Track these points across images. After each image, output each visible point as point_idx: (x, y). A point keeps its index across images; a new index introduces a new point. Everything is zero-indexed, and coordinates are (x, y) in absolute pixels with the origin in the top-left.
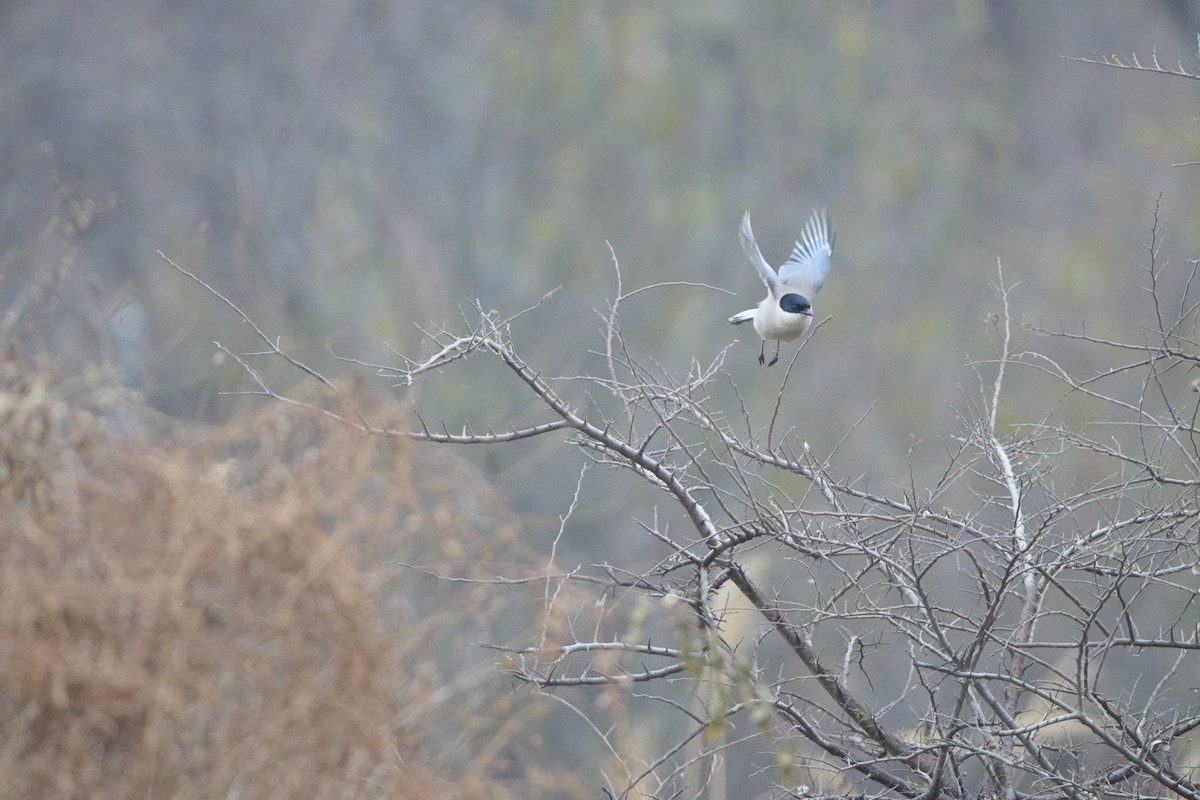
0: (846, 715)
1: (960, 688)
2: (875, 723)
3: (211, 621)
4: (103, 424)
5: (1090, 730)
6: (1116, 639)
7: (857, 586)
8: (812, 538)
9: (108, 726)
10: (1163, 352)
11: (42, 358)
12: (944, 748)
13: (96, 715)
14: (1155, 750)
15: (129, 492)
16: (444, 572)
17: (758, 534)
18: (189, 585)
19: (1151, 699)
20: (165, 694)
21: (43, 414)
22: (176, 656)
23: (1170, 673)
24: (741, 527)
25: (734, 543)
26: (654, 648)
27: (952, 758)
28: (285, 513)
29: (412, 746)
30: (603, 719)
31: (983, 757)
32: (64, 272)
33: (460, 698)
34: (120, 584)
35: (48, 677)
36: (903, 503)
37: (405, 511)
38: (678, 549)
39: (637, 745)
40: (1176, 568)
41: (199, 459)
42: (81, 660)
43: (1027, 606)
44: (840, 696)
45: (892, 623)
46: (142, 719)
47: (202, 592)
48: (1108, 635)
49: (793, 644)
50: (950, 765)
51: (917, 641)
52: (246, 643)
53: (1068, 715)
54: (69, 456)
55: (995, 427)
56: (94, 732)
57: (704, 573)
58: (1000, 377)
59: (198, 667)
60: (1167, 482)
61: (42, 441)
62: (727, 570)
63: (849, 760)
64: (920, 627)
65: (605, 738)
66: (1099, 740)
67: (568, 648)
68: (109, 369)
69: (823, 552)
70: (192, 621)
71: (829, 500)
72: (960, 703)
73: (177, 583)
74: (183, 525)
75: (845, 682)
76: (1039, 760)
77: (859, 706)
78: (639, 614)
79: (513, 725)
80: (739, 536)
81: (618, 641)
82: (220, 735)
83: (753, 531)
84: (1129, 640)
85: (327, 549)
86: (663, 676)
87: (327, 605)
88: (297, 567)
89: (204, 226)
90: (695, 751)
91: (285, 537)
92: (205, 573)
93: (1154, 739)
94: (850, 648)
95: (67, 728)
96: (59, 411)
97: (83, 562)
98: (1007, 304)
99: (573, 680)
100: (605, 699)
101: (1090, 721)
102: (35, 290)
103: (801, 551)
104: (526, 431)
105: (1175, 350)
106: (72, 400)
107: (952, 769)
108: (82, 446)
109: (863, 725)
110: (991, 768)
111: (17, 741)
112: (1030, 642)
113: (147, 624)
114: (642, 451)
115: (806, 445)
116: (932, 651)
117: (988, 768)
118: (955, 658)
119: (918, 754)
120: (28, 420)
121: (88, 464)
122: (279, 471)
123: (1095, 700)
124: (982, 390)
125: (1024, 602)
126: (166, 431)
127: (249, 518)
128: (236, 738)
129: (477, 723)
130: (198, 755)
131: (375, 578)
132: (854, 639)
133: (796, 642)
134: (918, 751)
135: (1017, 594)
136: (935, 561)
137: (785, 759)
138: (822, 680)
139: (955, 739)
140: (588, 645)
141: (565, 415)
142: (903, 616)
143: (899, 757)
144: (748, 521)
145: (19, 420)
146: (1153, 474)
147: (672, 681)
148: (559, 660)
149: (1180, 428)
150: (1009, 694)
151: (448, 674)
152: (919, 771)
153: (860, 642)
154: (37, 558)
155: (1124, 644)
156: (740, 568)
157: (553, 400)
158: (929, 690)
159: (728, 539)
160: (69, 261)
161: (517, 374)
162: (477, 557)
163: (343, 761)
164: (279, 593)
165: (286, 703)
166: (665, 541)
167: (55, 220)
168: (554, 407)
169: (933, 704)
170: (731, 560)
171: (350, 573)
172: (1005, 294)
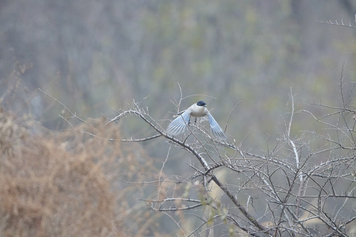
0: (248, 219)
1: (281, 210)
2: (256, 221)
3: (61, 190)
4: (29, 131)
5: (322, 221)
6: (329, 195)
7: (251, 180)
8: (238, 165)
9: (30, 221)
10: (344, 109)
11: (10, 112)
12: (277, 228)
13: (27, 218)
14: (341, 228)
15: (36, 151)
16: (130, 175)
17: (221, 165)
18: (54, 179)
19: (337, 215)
20: (47, 211)
21: (11, 128)
22: (50, 200)
23: (342, 207)
24: (216, 163)
25: (214, 168)
26: (190, 200)
27: (279, 231)
28: (83, 157)
29: (120, 226)
30: (177, 219)
31: (288, 231)
32: (17, 86)
33: (134, 212)
34: (34, 179)
35: (12, 206)
36: (263, 157)
37: (118, 157)
38: (197, 170)
39: (187, 226)
40: (345, 175)
41: (57, 141)
42: (22, 201)
43: (301, 187)
44: (246, 213)
45: (262, 191)
46: (40, 219)
47: (58, 181)
48: (327, 194)
49: (232, 199)
50: (279, 233)
51: (269, 196)
52: (71, 196)
53: (315, 217)
54: (19, 141)
55: (290, 135)
56: (26, 222)
57: (205, 177)
58: (291, 121)
59: (57, 203)
60: (345, 148)
61: (11, 136)
62: (211, 177)
63: (248, 232)
64: (270, 191)
65: (178, 224)
66: (324, 224)
67: (165, 200)
68: (30, 115)
69: (241, 171)
70: (55, 189)
71: (242, 155)
72: (281, 214)
73: (51, 178)
74: (52, 161)
75: (247, 209)
76: (306, 231)
77: (251, 216)
78: (188, 187)
79: (150, 220)
80: (215, 166)
81: (180, 198)
82: (63, 223)
83: (219, 164)
84: (333, 195)
85: (95, 168)
86: (193, 208)
87: (95, 185)
88: (86, 173)
89: (58, 73)
90: (204, 228)
91: (83, 165)
92: (59, 175)
93: (340, 225)
94: (249, 199)
95: (18, 221)
96: (15, 127)
97: (23, 172)
98: (293, 100)
99: (167, 209)
100: (178, 213)
101: (322, 218)
102: (8, 92)
103: (234, 170)
104: (149, 138)
105: (347, 109)
106: (19, 124)
107: (279, 235)
108: (22, 138)
109: (253, 222)
110: (291, 234)
111: (4, 225)
112: (304, 196)
113: (42, 191)
114: (184, 143)
115: (234, 140)
116: (274, 199)
117: (290, 234)
118: (281, 201)
119: (269, 230)
120: (6, 130)
121: (24, 143)
122: (81, 145)
123: (323, 213)
124: (285, 125)
125: (300, 185)
126: (47, 133)
127: (72, 159)
128: (68, 224)
129: (140, 219)
130: (57, 229)
131: (109, 177)
132: (250, 197)
133: (232, 198)
134: (269, 229)
135: (298, 183)
136: (275, 171)
137: (231, 230)
138: (240, 208)
139: (280, 225)
140: (171, 199)
141: (161, 133)
142: (265, 188)
143: (264, 231)
144: (218, 161)
145: (4, 130)
146: (341, 146)
147: (196, 211)
148: (162, 204)
149: (349, 130)
150: (296, 212)
151: (131, 205)
152: (269, 235)
153: (252, 198)
154: (9, 171)
155: (332, 196)
156: (215, 176)
157: (157, 128)
158: (272, 211)
159: (212, 167)
160: (18, 83)
161: (145, 121)
162: (140, 170)
163: (100, 231)
164: (81, 181)
165: (83, 214)
166: (193, 168)
167: (14, 71)
168: (157, 130)
169: (273, 215)
170: (213, 174)
171: (102, 175)
172: (293, 97)
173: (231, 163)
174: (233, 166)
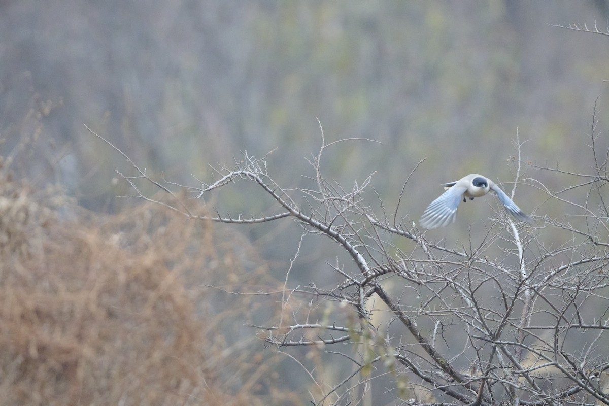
0: (434, 361)
1: (492, 348)
2: (448, 365)
3: (111, 314)
4: (56, 214)
5: (561, 371)
6: (572, 325)
7: (439, 297)
8: (418, 272)
9: (58, 367)
10: (597, 178)
11: (25, 181)
12: (484, 379)
13: (52, 362)
14: (592, 381)
15: (69, 249)
16: (229, 289)
17: (389, 271)
18: (99, 296)
19: (588, 352)
20: (87, 351)
21: (25, 209)
22: (93, 332)
23: (598, 337)
24: (381, 267)
25: (377, 275)
26: (336, 327)
27: (488, 384)
28: (149, 259)
29: (212, 378)
30: (310, 365)
31: (504, 383)
32: (36, 136)
33: (236, 354)
34: (65, 295)
35: (28, 343)
36: (463, 253)
37: (209, 259)
38: (348, 278)
39: (327, 378)
41: (105, 232)
42: (44, 334)
43: (526, 306)
44: (431, 352)
45: (458, 316)
46: (75, 365)
47: (106, 299)
48: (567, 322)
50: (487, 387)
51: (471, 325)
52: (128, 326)
53: (550, 363)
54: (38, 230)
56: (51, 370)
57: (362, 290)
58: (514, 188)
59: (104, 338)
60: (599, 244)
61: (25, 223)
62: (373, 287)
63: (435, 385)
64: (473, 318)
65: (310, 374)
66: (565, 376)
67: (293, 327)
68: (59, 186)
69: (422, 281)
70: (101, 314)
71: (425, 251)
72: (492, 356)
73: (93, 295)
74: (96, 265)
75: (434, 344)
76: (533, 385)
77: (440, 357)
78: (328, 311)
79: (264, 367)
80: (379, 272)
81: (318, 324)
82: (115, 372)
83: (386, 269)
84: (578, 325)
85: (169, 278)
86: (341, 341)
87: (169, 306)
88: (154, 287)
89: (107, 114)
90: (356, 381)
91: (148, 272)
92: (108, 290)
94: (436, 327)
95: (37, 368)
96: (33, 208)
97: (46, 284)
98: (520, 151)
99: (296, 343)
100: (311, 355)
101: (561, 366)
102: (21, 146)
103: (411, 281)
104: (270, 217)
105: (604, 177)
106: (40, 202)
107: (487, 389)
108: (45, 225)
109: (442, 366)
110: (508, 388)
111: (12, 375)
112: (528, 327)
113: (78, 315)
114: (329, 228)
115: (414, 224)
116: (479, 330)
117: (506, 388)
118: (491, 334)
119: (470, 382)
120: (18, 212)
121: (48, 234)
122: (145, 238)
123: (562, 355)
125: (524, 303)
126: (88, 218)
127: (130, 262)
128: (123, 373)
129: (246, 366)
130: (103, 383)
131: (194, 293)
132: (438, 322)
133: (409, 324)
134: (471, 380)
135: (522, 300)
136: (481, 284)
137: (402, 385)
139: (489, 374)
140: (303, 326)
141: (290, 210)
142: (464, 312)
143: (461, 383)
144: (384, 265)
145: (14, 212)
146: (592, 240)
147: (346, 344)
148: (288, 333)
150: (517, 351)
151: (230, 342)
152: (471, 390)
153: (441, 324)
154: (22, 282)
155: (576, 327)
156: (380, 286)
157: (283, 202)
158: (476, 349)
159: (374, 273)
160: (38, 131)
161: (264, 189)
162: (246, 282)
163: (178, 386)
164: (145, 300)
165: (149, 356)
166: (342, 273)
167: (32, 111)
168: (284, 206)
169: (478, 356)
170: (376, 282)
171: (182, 290)
172: (519, 146)
173: (406, 269)
174: (410, 273)
